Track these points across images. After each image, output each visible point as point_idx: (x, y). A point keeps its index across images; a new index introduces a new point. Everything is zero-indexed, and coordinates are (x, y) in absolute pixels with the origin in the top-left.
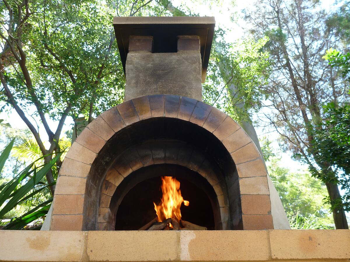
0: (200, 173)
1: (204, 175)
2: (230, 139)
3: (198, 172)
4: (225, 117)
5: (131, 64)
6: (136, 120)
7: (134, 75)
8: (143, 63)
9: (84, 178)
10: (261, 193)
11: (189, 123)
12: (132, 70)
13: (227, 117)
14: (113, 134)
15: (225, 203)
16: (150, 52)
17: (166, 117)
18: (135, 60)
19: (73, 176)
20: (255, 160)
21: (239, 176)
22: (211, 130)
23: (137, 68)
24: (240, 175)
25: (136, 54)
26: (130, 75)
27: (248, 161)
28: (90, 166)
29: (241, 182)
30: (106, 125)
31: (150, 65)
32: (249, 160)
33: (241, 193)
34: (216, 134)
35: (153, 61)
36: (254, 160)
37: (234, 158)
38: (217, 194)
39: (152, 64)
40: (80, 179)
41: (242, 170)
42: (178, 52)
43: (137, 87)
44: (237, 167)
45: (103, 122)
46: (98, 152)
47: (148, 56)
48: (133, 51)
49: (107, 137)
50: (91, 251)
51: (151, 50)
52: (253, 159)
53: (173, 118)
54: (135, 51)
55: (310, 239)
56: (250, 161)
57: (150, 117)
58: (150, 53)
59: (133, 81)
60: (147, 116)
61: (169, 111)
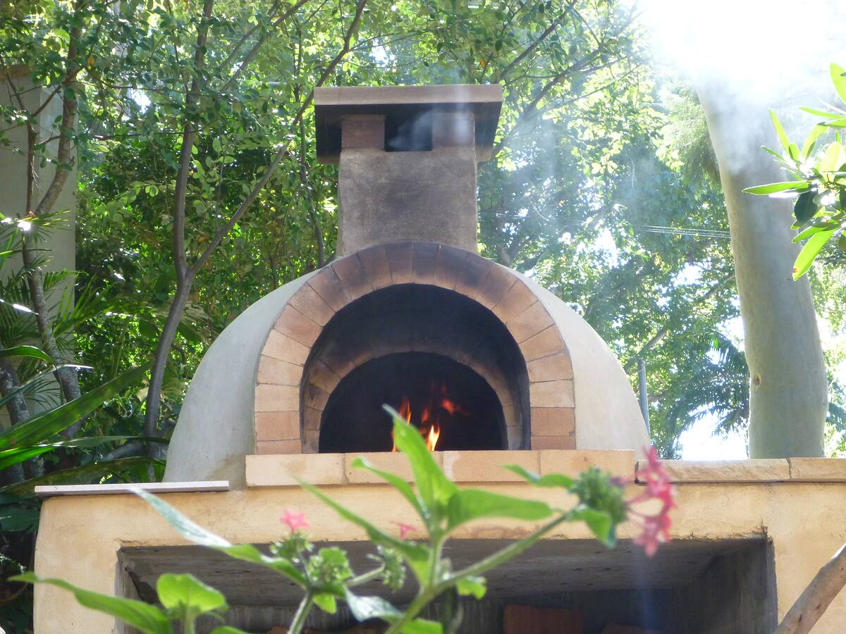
0: (473, 368)
1: (480, 370)
2: (520, 320)
3: (471, 366)
4: (513, 283)
5: (349, 178)
6: (367, 290)
7: (356, 201)
8: (370, 175)
9: (296, 387)
10: (561, 405)
11: (452, 293)
12: (352, 190)
13: (516, 282)
14: (332, 314)
15: (517, 419)
16: (382, 150)
17: (416, 282)
18: (357, 169)
19: (279, 385)
20: (557, 354)
21: (531, 381)
22: (489, 306)
23: (359, 187)
24: (531, 378)
25: (357, 156)
26: (349, 200)
27: (545, 357)
28: (302, 368)
29: (532, 389)
30: (319, 299)
31: (383, 180)
32: (547, 354)
33: (531, 406)
34: (497, 312)
35: (389, 171)
36: (554, 354)
37: (524, 352)
38: (503, 404)
39: (387, 178)
40: (289, 388)
41: (535, 370)
42: (433, 151)
43: (363, 224)
44: (528, 365)
45: (313, 294)
46: (311, 346)
47: (379, 160)
48: (351, 148)
49: (323, 320)
50: (350, 473)
51: (383, 147)
52: (554, 352)
53: (428, 285)
54: (355, 147)
55: (586, 459)
56: (548, 356)
57: (390, 285)
58: (381, 154)
59: (356, 214)
60: (383, 282)
61: (421, 274)
